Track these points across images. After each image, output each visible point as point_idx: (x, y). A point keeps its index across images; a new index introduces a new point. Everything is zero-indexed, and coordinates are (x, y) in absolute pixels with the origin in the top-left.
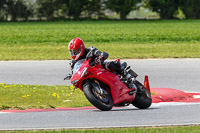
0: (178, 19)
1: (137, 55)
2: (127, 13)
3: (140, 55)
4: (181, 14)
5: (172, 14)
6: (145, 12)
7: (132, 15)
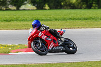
0: (46, 9)
1: (25, 28)
2: (20, 6)
3: (27, 28)
4: (47, 7)
5: (42, 7)
6: (29, 6)
7: (23, 7)
